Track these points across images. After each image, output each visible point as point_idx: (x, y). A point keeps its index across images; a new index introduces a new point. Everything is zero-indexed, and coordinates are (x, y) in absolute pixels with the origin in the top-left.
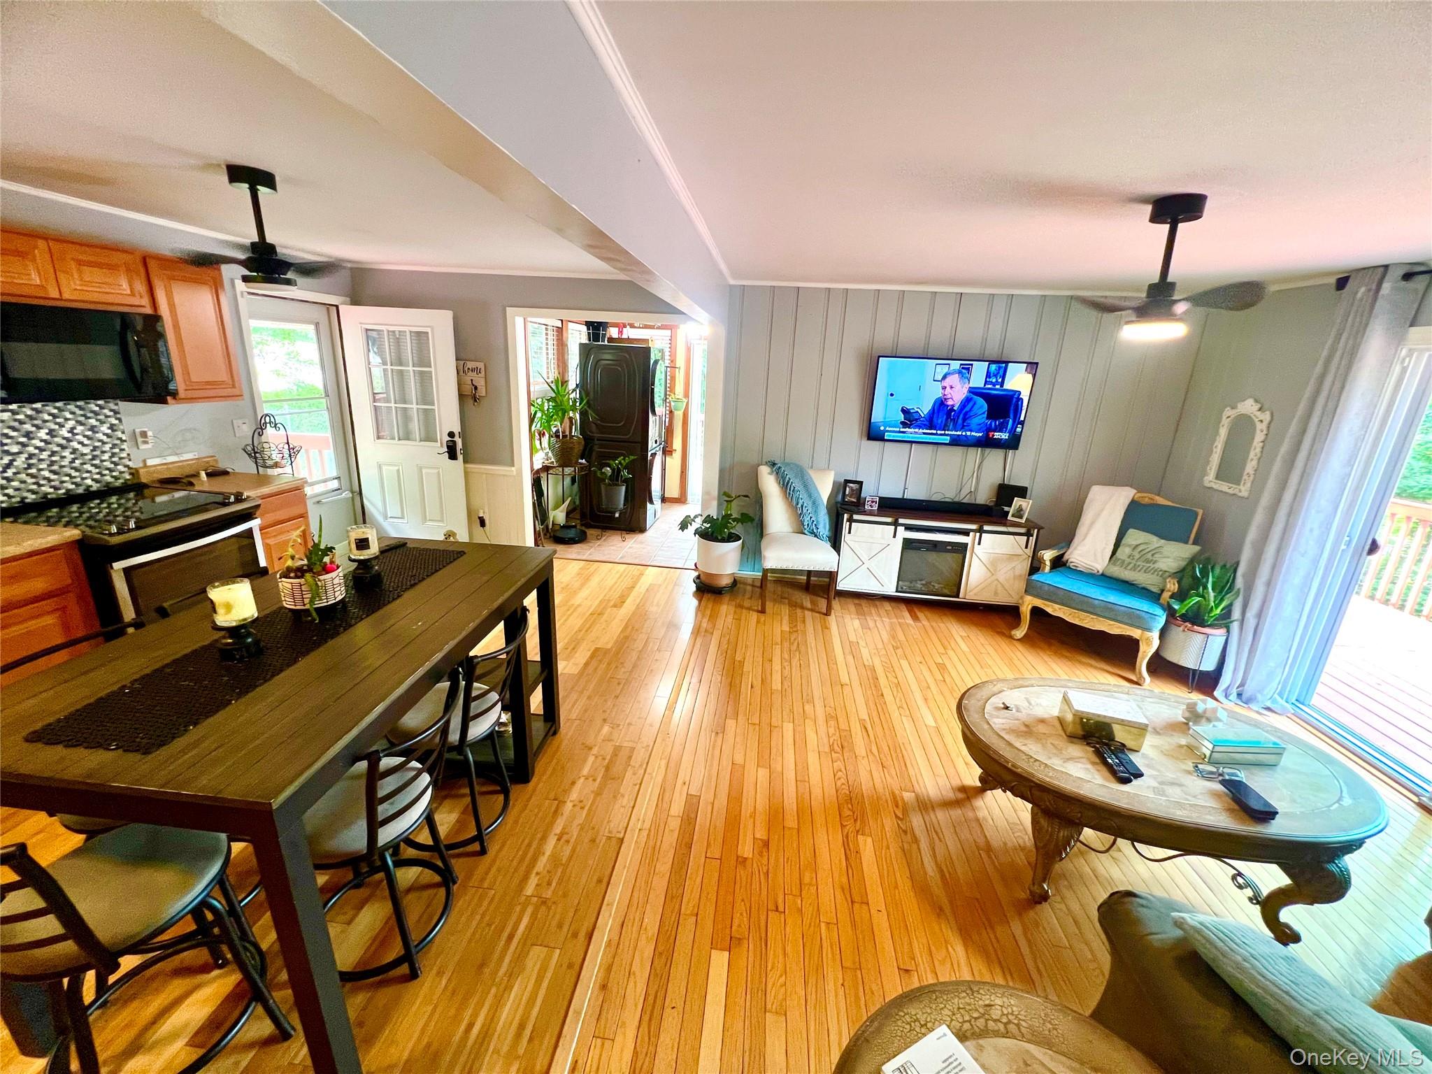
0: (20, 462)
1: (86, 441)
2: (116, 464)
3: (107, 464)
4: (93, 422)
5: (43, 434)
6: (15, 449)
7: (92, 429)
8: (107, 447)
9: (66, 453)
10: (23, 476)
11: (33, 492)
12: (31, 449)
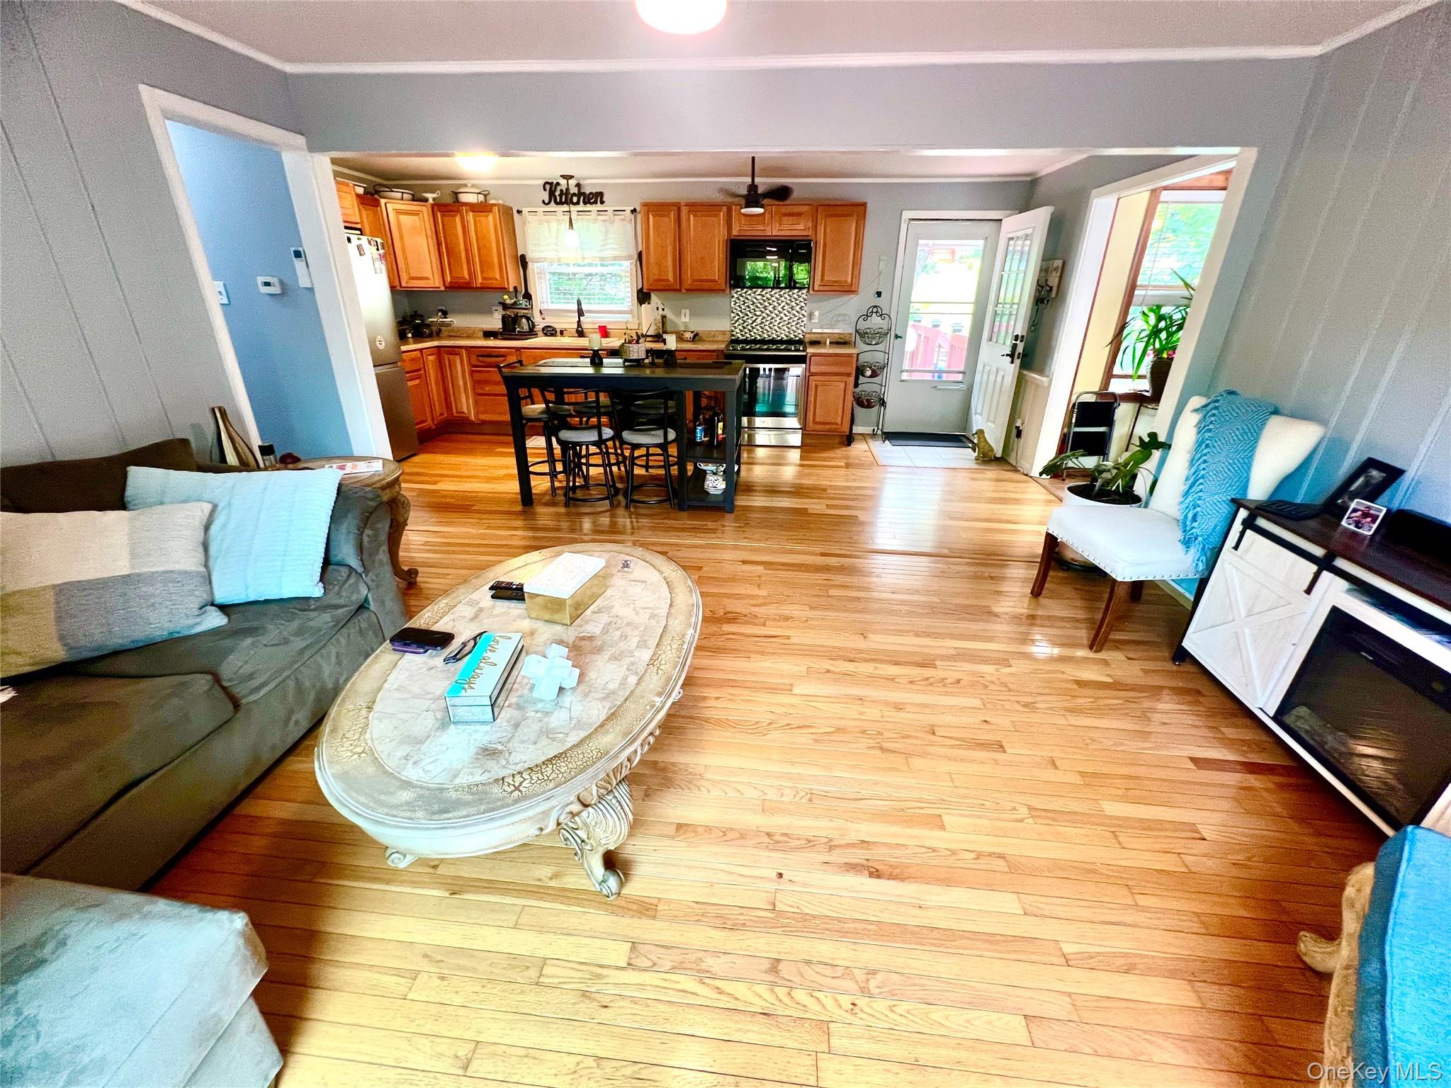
0: (759, 321)
1: (787, 314)
2: (798, 329)
3: (794, 328)
4: (793, 304)
5: (770, 308)
6: (758, 313)
7: (792, 308)
8: (796, 319)
9: (778, 319)
10: (758, 327)
11: (760, 335)
12: (764, 315)
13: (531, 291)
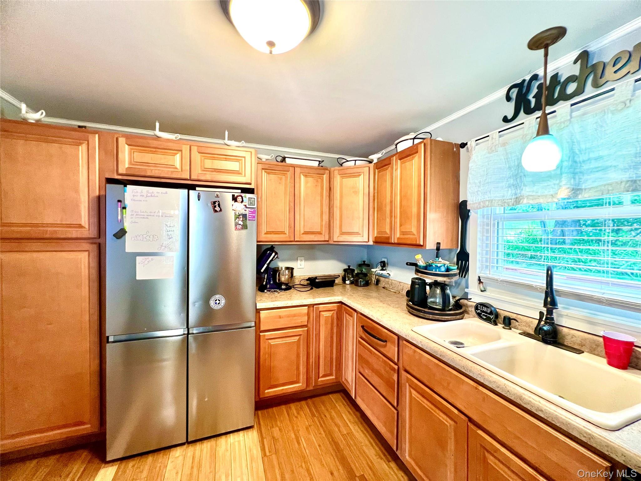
13: (469, 249)
